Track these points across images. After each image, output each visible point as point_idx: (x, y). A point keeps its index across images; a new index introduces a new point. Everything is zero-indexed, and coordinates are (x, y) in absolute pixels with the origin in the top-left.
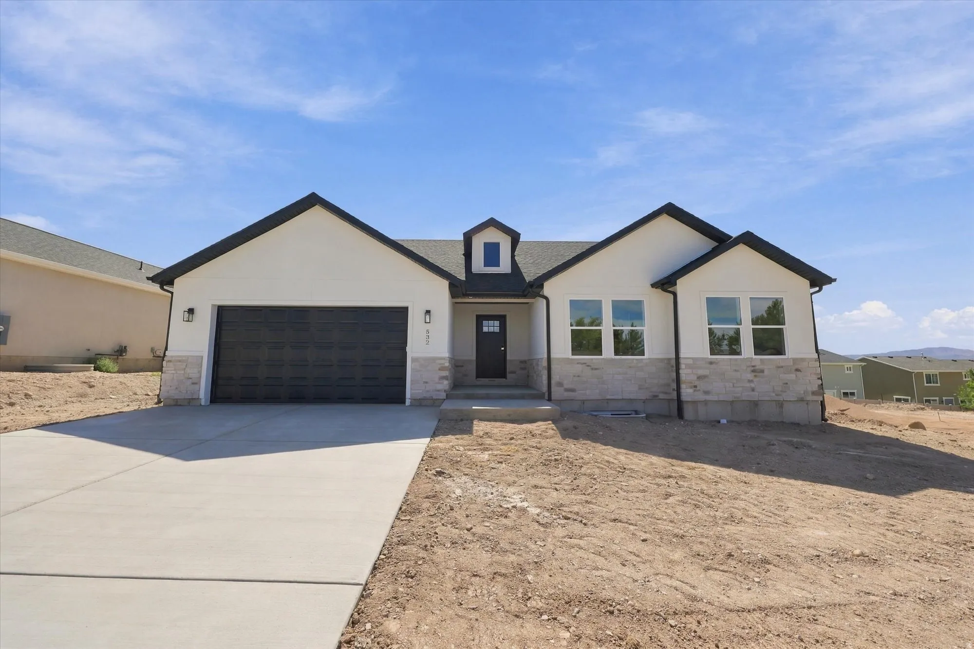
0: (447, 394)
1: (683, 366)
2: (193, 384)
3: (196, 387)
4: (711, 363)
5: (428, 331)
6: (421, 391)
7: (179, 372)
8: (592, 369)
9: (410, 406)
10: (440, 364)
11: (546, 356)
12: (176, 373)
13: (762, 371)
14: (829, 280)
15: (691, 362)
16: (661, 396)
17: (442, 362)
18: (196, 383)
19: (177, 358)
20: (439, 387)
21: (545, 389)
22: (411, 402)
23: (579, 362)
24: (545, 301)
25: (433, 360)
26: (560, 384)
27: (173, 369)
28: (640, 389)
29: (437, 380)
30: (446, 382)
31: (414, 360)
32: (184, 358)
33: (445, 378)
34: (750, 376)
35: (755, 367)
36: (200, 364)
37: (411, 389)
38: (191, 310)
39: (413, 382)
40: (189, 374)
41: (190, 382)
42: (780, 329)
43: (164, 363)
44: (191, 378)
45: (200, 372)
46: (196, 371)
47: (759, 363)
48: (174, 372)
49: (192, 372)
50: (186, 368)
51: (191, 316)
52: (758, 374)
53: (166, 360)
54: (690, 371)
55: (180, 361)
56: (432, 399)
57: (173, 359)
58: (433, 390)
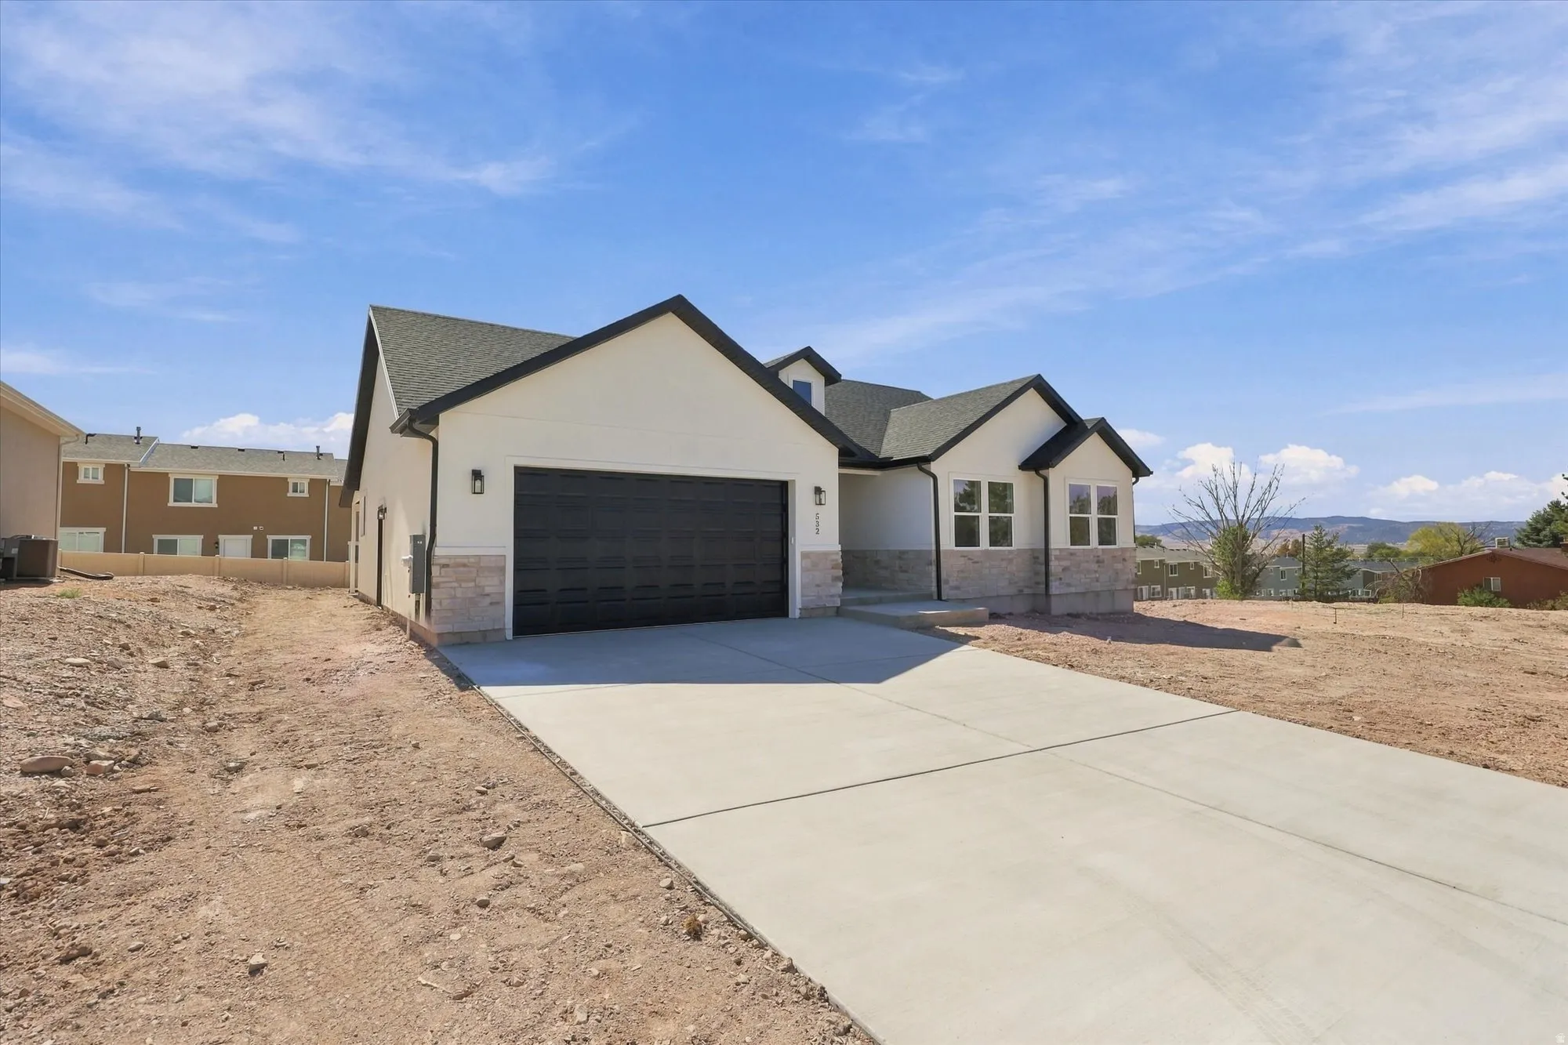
0: (841, 600)
1: (1052, 558)
2: (492, 604)
3: (500, 608)
4: (1072, 554)
5: (818, 515)
6: (814, 598)
7: (463, 585)
8: (974, 563)
9: (800, 618)
10: (833, 560)
11: (934, 548)
12: (460, 587)
13: (1103, 562)
14: (1148, 473)
15: (1057, 553)
16: (1026, 591)
17: (834, 557)
18: (499, 603)
19: (458, 560)
20: (833, 590)
21: (934, 589)
22: (800, 613)
23: (964, 555)
24: (931, 478)
25: (826, 554)
26: (946, 581)
27: (455, 578)
28: (1010, 583)
29: (829, 580)
31: (805, 555)
32: (472, 560)
33: (836, 579)
34: (1095, 566)
35: (1098, 556)
36: (503, 569)
37: (802, 596)
38: (477, 475)
39: (803, 587)
40: (484, 587)
41: (488, 600)
42: (1114, 519)
43: (435, 570)
44: (488, 595)
45: (503, 583)
46: (496, 581)
47: (1100, 553)
48: (456, 585)
49: (489, 584)
50: (478, 580)
51: (478, 483)
52: (1100, 564)
53: (439, 565)
54: (1057, 563)
55: (464, 565)
56: (825, 608)
57: (453, 561)
58: (827, 596)
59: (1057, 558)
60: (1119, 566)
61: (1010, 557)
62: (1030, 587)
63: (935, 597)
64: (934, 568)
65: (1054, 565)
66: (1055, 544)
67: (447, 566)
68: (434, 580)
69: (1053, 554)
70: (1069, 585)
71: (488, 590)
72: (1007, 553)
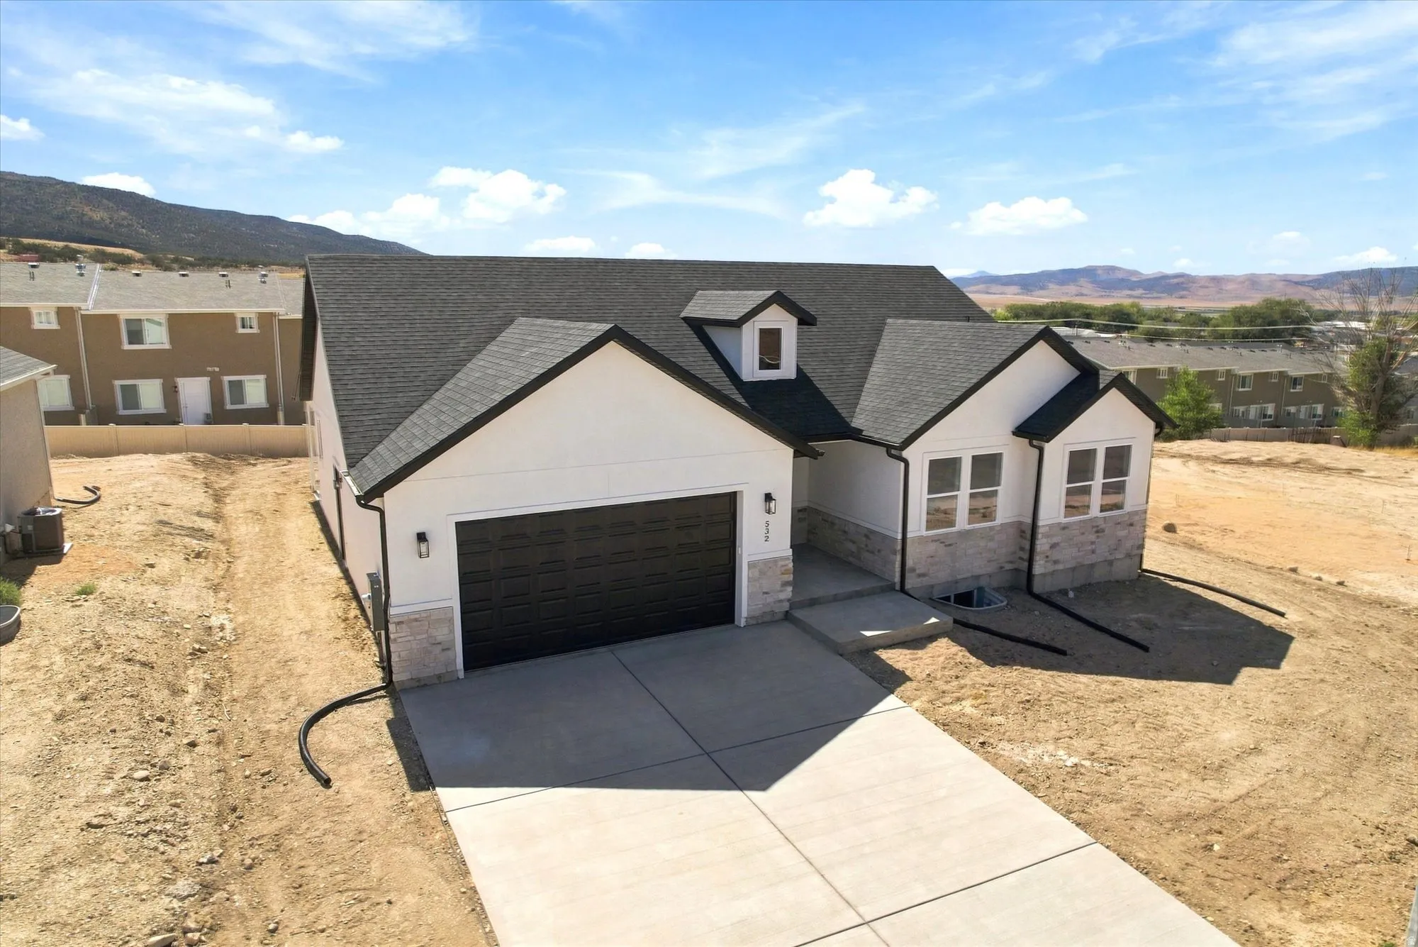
0: (790, 605)
1: (1040, 534)
2: (443, 650)
3: (449, 653)
4: (1064, 529)
5: (767, 524)
6: (761, 605)
7: (419, 637)
8: (945, 545)
9: (745, 627)
10: (781, 567)
11: (900, 536)
12: (415, 640)
13: (1103, 531)
15: (1047, 529)
16: (1008, 567)
17: (784, 563)
18: (448, 648)
19: (412, 617)
20: (782, 596)
21: (897, 579)
22: (746, 623)
23: (935, 539)
24: (902, 465)
25: (775, 561)
26: (913, 570)
27: (409, 634)
28: (988, 562)
29: (778, 587)
30: (790, 589)
31: (752, 565)
32: (423, 615)
33: (785, 584)
34: (1093, 537)
35: (1097, 526)
36: (451, 620)
37: (748, 605)
38: (422, 537)
39: (750, 596)
40: (435, 637)
41: (440, 647)
42: (1124, 481)
43: (392, 627)
44: (439, 643)
45: (452, 631)
46: (446, 631)
47: (1101, 523)
48: (410, 638)
49: (441, 634)
50: (430, 630)
51: (423, 547)
52: (1099, 534)
53: (395, 623)
54: (1045, 540)
55: (416, 620)
56: (773, 613)
57: (406, 618)
58: (775, 603)
59: (1047, 536)
60: (1122, 533)
61: (992, 533)
62: (1011, 562)
63: (898, 587)
64: (899, 558)
65: (1042, 544)
66: (1046, 518)
67: (401, 623)
68: (392, 636)
69: (1041, 531)
70: (1056, 562)
71: (440, 638)
72: (988, 530)
